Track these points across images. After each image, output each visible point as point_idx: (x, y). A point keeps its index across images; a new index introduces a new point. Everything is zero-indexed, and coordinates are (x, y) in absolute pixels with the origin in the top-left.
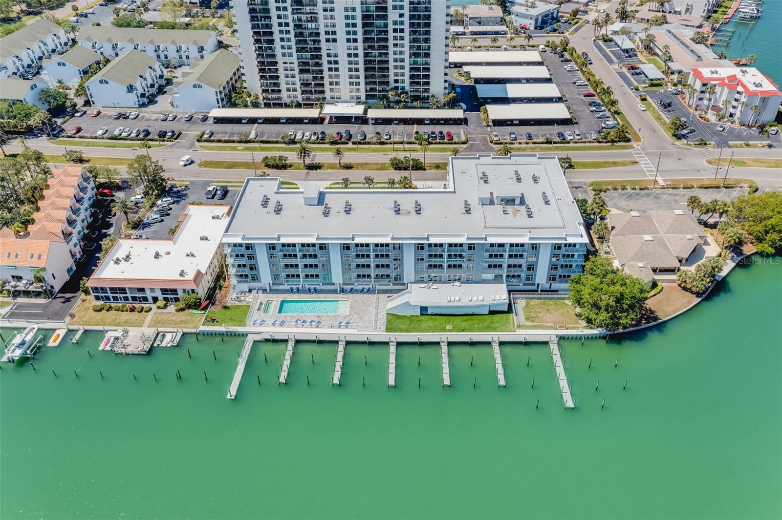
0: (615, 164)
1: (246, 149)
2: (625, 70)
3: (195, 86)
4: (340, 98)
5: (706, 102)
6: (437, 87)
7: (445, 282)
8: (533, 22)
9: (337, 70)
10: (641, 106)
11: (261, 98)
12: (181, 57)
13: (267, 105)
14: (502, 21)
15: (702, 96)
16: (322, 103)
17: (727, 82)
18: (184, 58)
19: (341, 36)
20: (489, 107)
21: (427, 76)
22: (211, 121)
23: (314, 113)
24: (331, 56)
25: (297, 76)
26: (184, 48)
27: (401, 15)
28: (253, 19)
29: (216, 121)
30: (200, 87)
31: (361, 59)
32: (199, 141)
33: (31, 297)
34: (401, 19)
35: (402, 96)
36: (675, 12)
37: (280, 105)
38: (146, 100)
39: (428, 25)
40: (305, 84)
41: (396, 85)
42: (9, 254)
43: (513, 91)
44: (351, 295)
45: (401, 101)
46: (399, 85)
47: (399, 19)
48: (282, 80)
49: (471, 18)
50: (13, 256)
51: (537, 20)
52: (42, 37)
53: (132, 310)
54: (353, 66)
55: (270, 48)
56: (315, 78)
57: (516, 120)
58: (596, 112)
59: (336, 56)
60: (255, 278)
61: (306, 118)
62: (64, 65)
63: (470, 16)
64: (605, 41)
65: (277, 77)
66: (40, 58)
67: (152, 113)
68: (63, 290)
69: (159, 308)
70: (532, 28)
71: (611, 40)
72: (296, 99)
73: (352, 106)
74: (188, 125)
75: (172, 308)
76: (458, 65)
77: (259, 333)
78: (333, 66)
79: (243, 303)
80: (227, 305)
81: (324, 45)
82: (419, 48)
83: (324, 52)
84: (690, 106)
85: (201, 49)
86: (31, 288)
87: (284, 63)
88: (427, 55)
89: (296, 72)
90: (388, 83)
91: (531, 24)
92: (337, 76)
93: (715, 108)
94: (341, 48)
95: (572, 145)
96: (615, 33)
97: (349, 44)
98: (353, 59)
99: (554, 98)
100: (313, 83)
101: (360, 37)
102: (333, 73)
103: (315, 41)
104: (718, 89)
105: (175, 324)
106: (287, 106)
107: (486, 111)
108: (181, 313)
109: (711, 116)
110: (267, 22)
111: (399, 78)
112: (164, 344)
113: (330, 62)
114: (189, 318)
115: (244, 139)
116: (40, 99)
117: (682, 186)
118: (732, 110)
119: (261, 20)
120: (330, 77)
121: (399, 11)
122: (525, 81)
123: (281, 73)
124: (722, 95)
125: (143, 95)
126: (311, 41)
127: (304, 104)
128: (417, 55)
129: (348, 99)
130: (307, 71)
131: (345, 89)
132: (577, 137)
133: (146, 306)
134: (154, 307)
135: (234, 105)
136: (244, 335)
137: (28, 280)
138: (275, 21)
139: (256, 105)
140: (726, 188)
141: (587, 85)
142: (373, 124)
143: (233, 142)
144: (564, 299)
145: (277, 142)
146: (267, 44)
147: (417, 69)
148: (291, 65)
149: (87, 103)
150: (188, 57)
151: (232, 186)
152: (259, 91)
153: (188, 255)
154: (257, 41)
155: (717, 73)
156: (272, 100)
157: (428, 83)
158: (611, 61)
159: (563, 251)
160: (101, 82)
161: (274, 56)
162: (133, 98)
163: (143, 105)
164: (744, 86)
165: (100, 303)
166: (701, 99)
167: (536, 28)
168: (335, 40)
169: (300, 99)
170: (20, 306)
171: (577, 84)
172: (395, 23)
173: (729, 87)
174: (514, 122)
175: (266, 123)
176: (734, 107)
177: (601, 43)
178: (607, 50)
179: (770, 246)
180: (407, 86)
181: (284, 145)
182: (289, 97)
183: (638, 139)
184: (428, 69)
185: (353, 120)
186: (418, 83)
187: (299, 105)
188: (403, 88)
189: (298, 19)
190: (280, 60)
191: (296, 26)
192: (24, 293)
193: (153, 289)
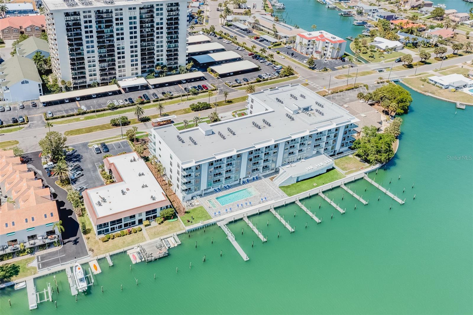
2: (254, 40)
3: (23, 83)
4: (125, 76)
5: (310, 50)
6: (182, 60)
7: (296, 162)
9: (123, 57)
10: (280, 56)
11: (72, 84)
13: (75, 88)
15: (308, 47)
16: (114, 80)
17: (320, 38)
19: (127, 35)
20: (212, 68)
21: (177, 55)
22: (40, 105)
23: (114, 87)
24: (120, 49)
25: (97, 65)
27: (161, 19)
29: (45, 104)
30: (27, 82)
31: (139, 49)
32: (47, 119)
33: (46, 249)
34: (162, 21)
35: (164, 68)
37: (84, 87)
39: (177, 23)
41: (158, 62)
42: (26, 220)
44: (250, 184)
45: (163, 72)
46: (160, 62)
47: (160, 21)
48: (87, 69)
50: (30, 220)
53: (130, 233)
54: (134, 54)
55: (79, 49)
56: (109, 65)
57: (232, 73)
58: (263, 62)
59: (123, 49)
61: (110, 92)
64: (229, 26)
65: (84, 68)
69: (146, 226)
71: (231, 25)
72: (96, 81)
73: (135, 79)
75: (154, 223)
77: (223, 220)
78: (121, 55)
79: (195, 207)
80: (186, 211)
81: (116, 43)
82: (171, 38)
83: (116, 47)
84: (302, 53)
86: (47, 241)
87: (88, 57)
88: (176, 42)
89: (97, 63)
90: (153, 62)
92: (124, 62)
94: (126, 43)
95: (269, 81)
96: (231, 21)
97: (132, 40)
98: (134, 49)
99: (237, 58)
100: (107, 68)
101: (138, 34)
102: (121, 60)
103: (110, 41)
104: (317, 42)
106: (90, 86)
107: (212, 70)
108: (162, 225)
110: (79, 31)
111: (160, 58)
112: (172, 246)
113: (119, 53)
114: (171, 225)
115: (82, 112)
117: (339, 91)
119: (74, 31)
120: (119, 63)
121: (160, 17)
122: (212, 52)
123: (86, 65)
124: (319, 45)
126: (107, 40)
127: (101, 83)
128: (170, 42)
129: (130, 75)
130: (104, 61)
131: (128, 70)
132: (269, 76)
133: (136, 228)
134: (142, 226)
135: (51, 92)
137: (42, 236)
138: (83, 30)
139: (68, 89)
140: (356, 88)
141: (244, 50)
142: (153, 88)
143: (73, 115)
144: (348, 155)
145: (104, 110)
146: (77, 46)
147: (171, 51)
148: (93, 58)
151: (108, 142)
152: (71, 79)
153: (143, 187)
154: (70, 45)
155: (311, 35)
156: (79, 84)
157: (177, 59)
158: (242, 36)
161: (81, 54)
164: (328, 39)
165: (104, 236)
168: (122, 39)
169: (98, 80)
170: (43, 258)
171: (239, 49)
172: (158, 24)
173: (322, 40)
174: (231, 74)
175: (83, 100)
177: (226, 27)
178: (234, 31)
179: (401, 109)
180: (165, 62)
181: (110, 111)
182: (91, 80)
183: (296, 73)
184: (177, 50)
185: (140, 88)
186: (171, 59)
187: (98, 85)
188: (162, 64)
189: (100, 27)
190: (86, 56)
191: (98, 32)
192: (42, 247)
193: (140, 214)
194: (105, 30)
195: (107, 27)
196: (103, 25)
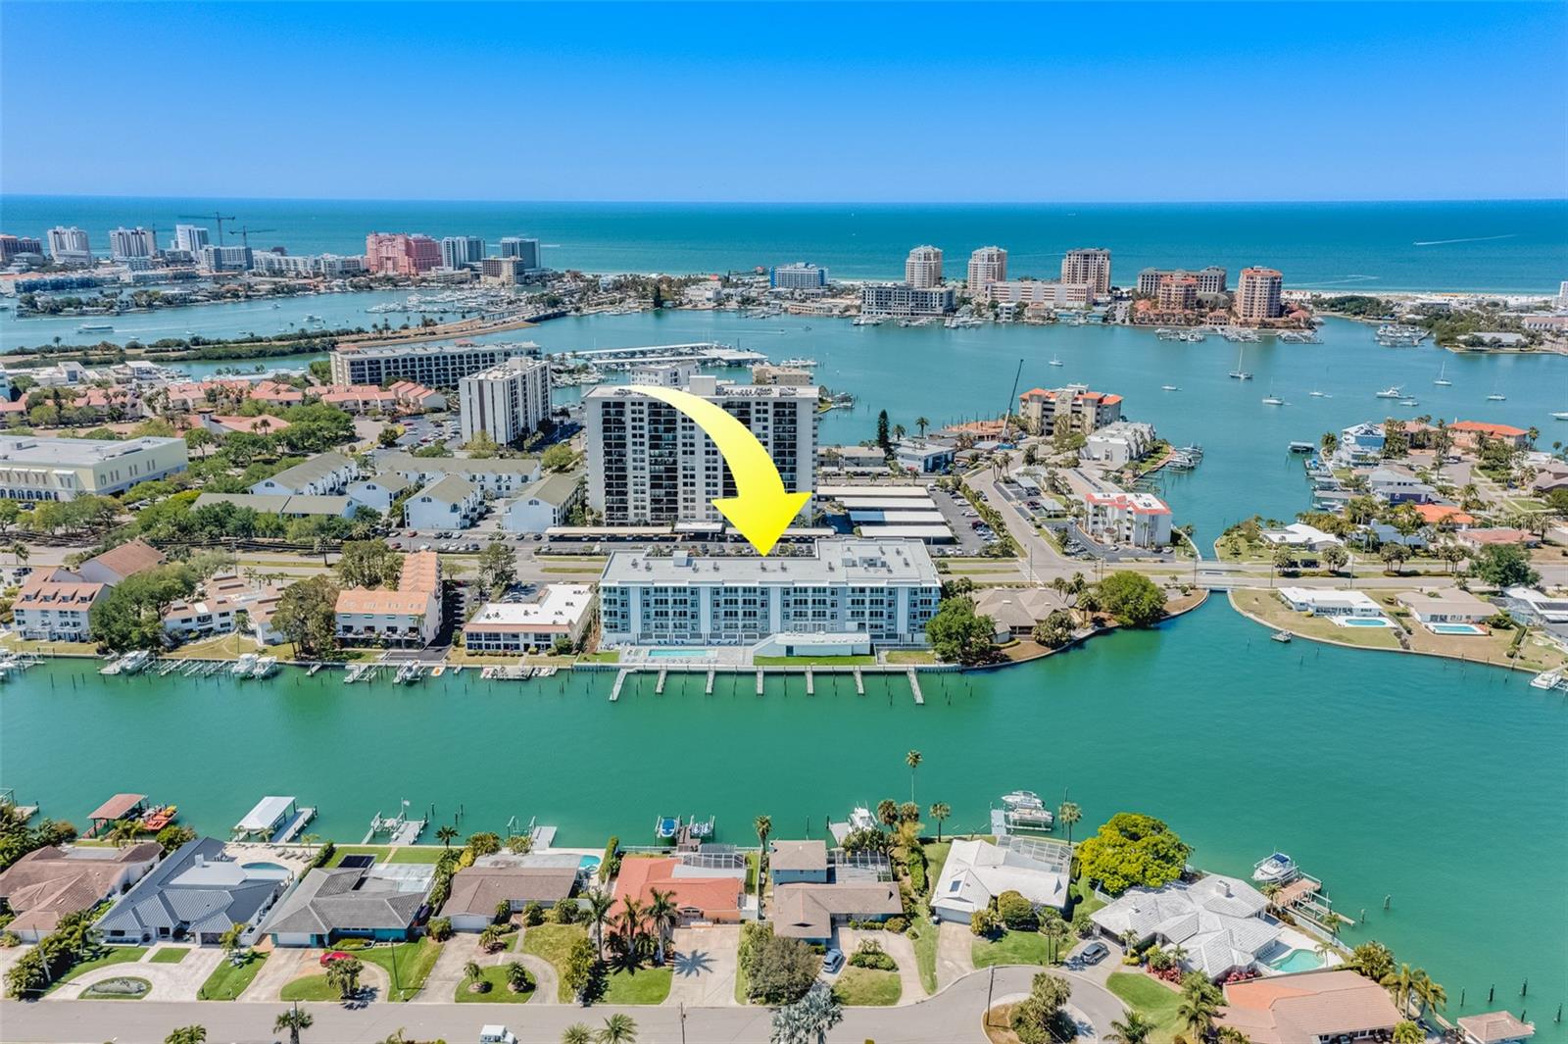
0: (995, 572)
1: (589, 560)
2: (1024, 507)
3: (531, 503)
4: (695, 516)
5: (1101, 526)
7: (809, 629)
8: (922, 464)
9: (693, 484)
10: (1035, 532)
11: (604, 516)
12: (499, 488)
13: (611, 524)
14: (885, 462)
15: (1096, 519)
16: (674, 521)
17: (1117, 503)
18: (504, 489)
19: (700, 449)
20: (861, 528)
22: (546, 539)
23: (666, 530)
24: (687, 470)
25: (648, 491)
26: (505, 477)
27: (765, 428)
28: (605, 430)
29: (552, 539)
30: (537, 503)
32: (536, 553)
33: (403, 648)
36: (1094, 459)
37: (625, 524)
38: (468, 522)
39: (793, 438)
40: (654, 501)
43: (889, 516)
44: (718, 648)
47: (763, 432)
48: (631, 497)
49: (847, 459)
51: (926, 461)
52: (298, 485)
53: (504, 656)
54: (711, 481)
55: (621, 462)
56: (668, 494)
59: (693, 469)
60: (626, 629)
61: (656, 536)
62: (374, 488)
63: (846, 455)
64: (1007, 482)
65: (626, 494)
66: (345, 484)
67: (476, 533)
68: (433, 643)
69: (531, 654)
70: (921, 470)
71: (1013, 482)
72: (644, 517)
74: (520, 543)
75: (543, 654)
76: (828, 498)
77: (632, 667)
78: (689, 480)
79: (612, 651)
80: (598, 650)
81: (680, 458)
82: (783, 462)
83: (680, 466)
85: (525, 479)
86: (407, 638)
87: (635, 477)
88: (793, 470)
89: (647, 488)
91: (919, 467)
92: (693, 492)
93: (1108, 530)
94: (699, 461)
96: (1018, 474)
98: (711, 473)
99: (936, 522)
100: (665, 499)
102: (689, 488)
103: (671, 454)
104: (1110, 512)
105: (548, 663)
106: (633, 524)
107: (860, 531)
108: (554, 656)
109: (1107, 540)
110: (621, 433)
112: (541, 674)
113: (685, 477)
114: (562, 659)
115: (589, 551)
116: (355, 516)
118: (1127, 532)
119: (614, 431)
120: (685, 492)
121: (763, 424)
122: (907, 510)
123: (631, 488)
124: (1113, 514)
125: (466, 517)
126: (666, 453)
127: (652, 522)
129: (704, 518)
130: (660, 486)
131: (700, 507)
132: (958, 552)
133: (518, 653)
134: (526, 654)
135: (573, 525)
136: (617, 670)
137: (403, 631)
138: (629, 432)
139: (597, 523)
141: (977, 516)
143: (576, 554)
144: (926, 649)
146: (618, 456)
148: (642, 480)
149: (401, 525)
150: (508, 488)
152: (603, 510)
153: (556, 613)
154: (607, 453)
156: (617, 519)
158: (1009, 498)
159: (920, 597)
160: (423, 500)
161: (623, 469)
162: (457, 517)
163: (464, 528)
164: (1134, 507)
165: (472, 651)
166: (1096, 523)
167: (926, 470)
168: (692, 453)
169: (648, 518)
170: (393, 654)
173: (1119, 507)
175: (610, 541)
176: (1128, 529)
177: (1002, 485)
178: (1008, 491)
182: (637, 515)
183: (1024, 555)
187: (647, 524)
189: (656, 430)
190: (630, 473)
191: (652, 438)
192: (398, 643)
193: (526, 635)
194: (665, 435)
195: (667, 430)
196: (661, 427)
